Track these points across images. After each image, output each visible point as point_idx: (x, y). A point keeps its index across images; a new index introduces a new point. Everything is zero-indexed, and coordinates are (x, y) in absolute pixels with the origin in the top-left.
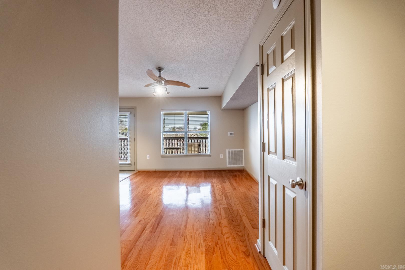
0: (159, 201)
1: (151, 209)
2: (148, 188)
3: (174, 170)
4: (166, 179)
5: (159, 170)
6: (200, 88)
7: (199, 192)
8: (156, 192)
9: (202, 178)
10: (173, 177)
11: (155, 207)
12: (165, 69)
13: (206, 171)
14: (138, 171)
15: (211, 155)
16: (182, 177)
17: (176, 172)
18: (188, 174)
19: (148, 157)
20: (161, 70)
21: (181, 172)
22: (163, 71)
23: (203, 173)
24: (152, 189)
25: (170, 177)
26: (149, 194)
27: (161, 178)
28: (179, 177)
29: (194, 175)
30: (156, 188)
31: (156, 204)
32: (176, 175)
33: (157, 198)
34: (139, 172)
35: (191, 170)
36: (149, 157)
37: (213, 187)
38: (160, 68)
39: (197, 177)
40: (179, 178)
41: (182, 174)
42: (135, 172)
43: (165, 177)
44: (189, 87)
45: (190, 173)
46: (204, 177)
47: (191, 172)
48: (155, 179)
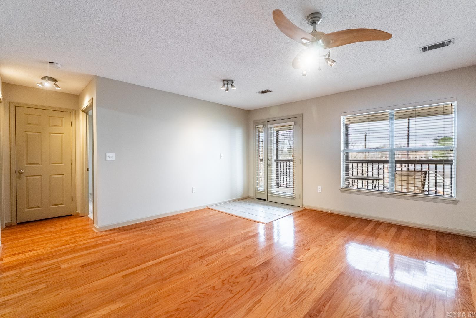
0: (308, 287)
1: (283, 304)
2: (304, 245)
3: (364, 217)
4: (343, 233)
5: (337, 213)
6: (424, 50)
7: (423, 270)
8: (312, 258)
9: (429, 250)
10: (359, 233)
11: (295, 300)
12: (324, 12)
13: (441, 235)
14: (304, 209)
15: (458, 201)
16: (377, 236)
17: (366, 222)
18: (393, 231)
19: (319, 189)
20: (316, 19)
21: (378, 223)
22: (321, 20)
23: (433, 238)
24: (308, 249)
25: (352, 231)
26: (299, 259)
27: (334, 230)
28: (372, 236)
29: (407, 238)
30: (317, 249)
31: (298, 293)
32: (366, 229)
33: (308, 276)
34: (306, 209)
35: (402, 224)
36: (321, 189)
37: (466, 291)
38: (312, 14)
39: (415, 245)
40: (371, 239)
41: (380, 229)
42: (298, 209)
43: (342, 229)
44: (387, 36)
45: (397, 230)
46: (435, 251)
47: (401, 228)
48: (324, 229)
